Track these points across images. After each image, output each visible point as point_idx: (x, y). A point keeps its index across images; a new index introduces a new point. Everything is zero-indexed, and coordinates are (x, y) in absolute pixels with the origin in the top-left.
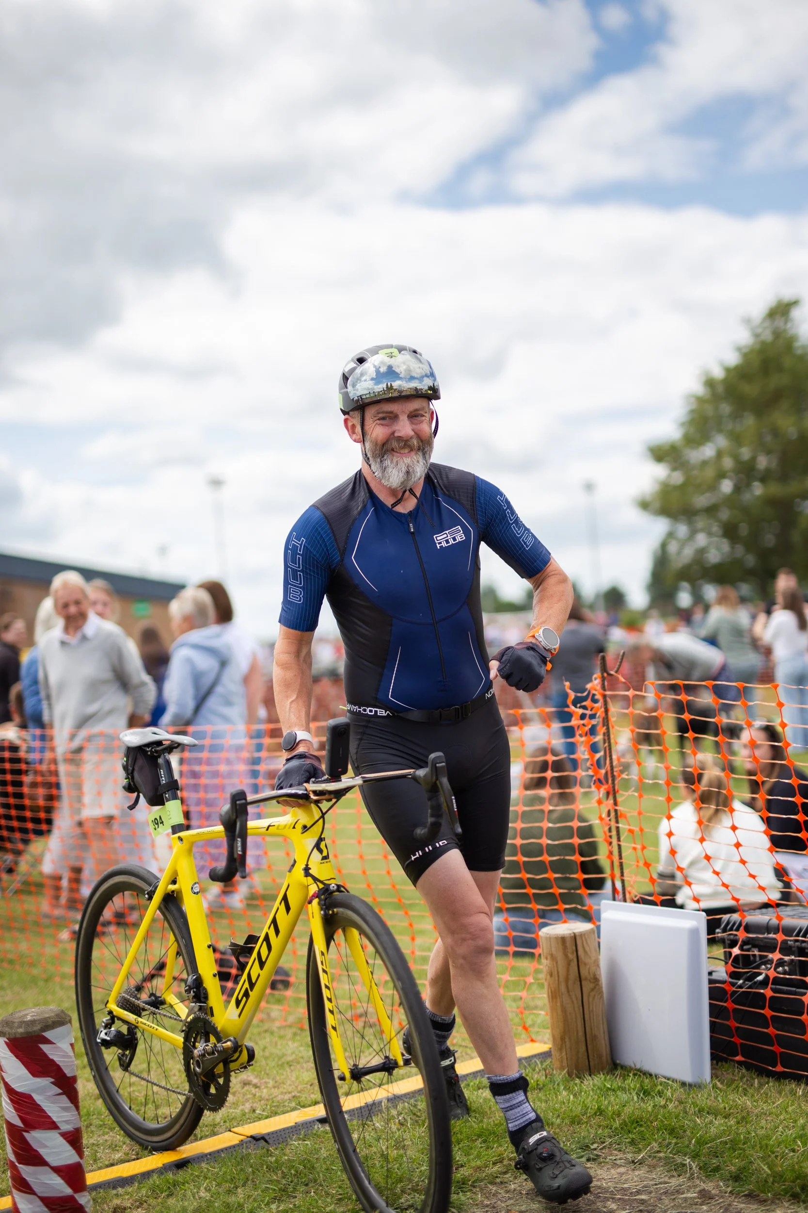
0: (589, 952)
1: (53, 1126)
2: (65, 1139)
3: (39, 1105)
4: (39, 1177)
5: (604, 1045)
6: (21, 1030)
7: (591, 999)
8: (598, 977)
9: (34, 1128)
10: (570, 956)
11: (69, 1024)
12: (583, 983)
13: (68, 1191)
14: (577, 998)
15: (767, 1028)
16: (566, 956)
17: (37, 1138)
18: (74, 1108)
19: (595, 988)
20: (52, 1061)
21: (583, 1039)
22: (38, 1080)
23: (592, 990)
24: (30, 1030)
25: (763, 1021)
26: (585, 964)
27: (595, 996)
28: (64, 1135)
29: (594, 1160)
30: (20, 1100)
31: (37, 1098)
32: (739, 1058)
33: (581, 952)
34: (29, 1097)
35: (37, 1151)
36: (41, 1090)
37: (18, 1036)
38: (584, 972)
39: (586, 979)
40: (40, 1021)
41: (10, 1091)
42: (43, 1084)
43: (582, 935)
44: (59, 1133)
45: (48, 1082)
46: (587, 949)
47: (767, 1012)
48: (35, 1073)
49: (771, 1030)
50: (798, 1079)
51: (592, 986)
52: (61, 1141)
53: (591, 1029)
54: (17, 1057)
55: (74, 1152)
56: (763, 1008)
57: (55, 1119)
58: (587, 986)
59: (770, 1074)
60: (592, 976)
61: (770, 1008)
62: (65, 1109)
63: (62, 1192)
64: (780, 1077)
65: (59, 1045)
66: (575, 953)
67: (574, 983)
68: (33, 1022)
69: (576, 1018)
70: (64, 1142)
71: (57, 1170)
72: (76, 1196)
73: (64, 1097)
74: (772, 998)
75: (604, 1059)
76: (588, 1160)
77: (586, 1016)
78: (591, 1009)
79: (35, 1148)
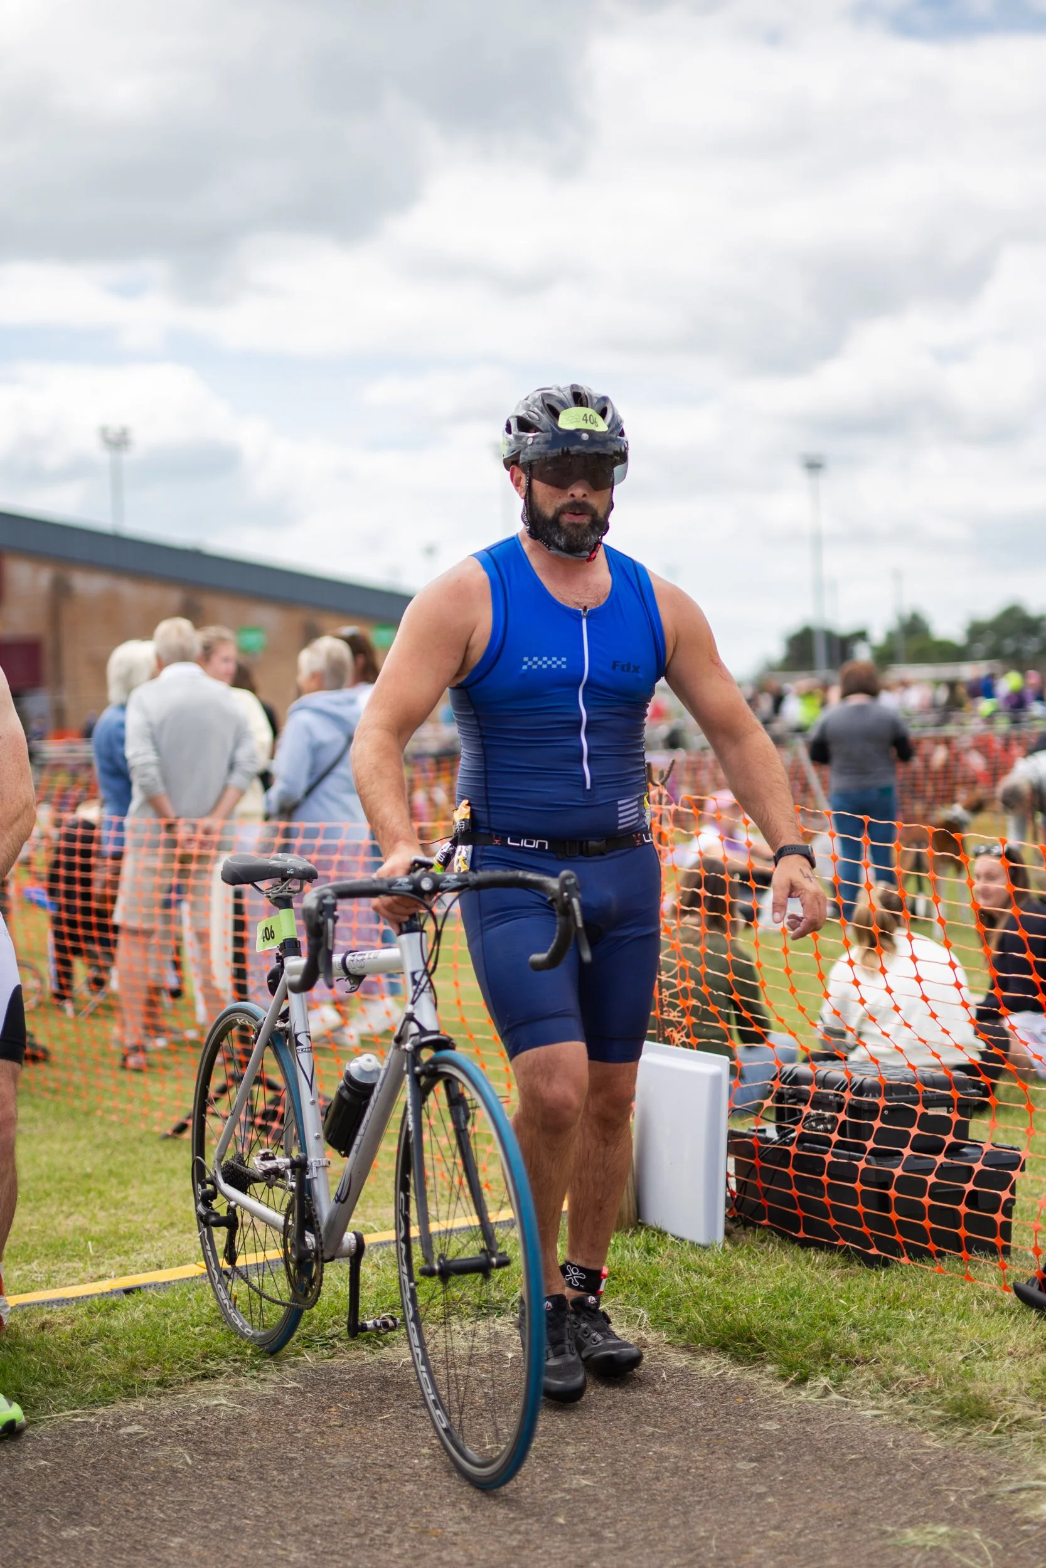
15: (790, 1189)
25: (785, 1181)
32: (765, 1222)
47: (791, 1171)
49: (794, 1192)
50: (820, 1247)
56: (786, 1167)
59: (794, 1240)
61: (794, 1167)
64: (804, 1244)
74: (796, 1155)
75: (627, 1215)
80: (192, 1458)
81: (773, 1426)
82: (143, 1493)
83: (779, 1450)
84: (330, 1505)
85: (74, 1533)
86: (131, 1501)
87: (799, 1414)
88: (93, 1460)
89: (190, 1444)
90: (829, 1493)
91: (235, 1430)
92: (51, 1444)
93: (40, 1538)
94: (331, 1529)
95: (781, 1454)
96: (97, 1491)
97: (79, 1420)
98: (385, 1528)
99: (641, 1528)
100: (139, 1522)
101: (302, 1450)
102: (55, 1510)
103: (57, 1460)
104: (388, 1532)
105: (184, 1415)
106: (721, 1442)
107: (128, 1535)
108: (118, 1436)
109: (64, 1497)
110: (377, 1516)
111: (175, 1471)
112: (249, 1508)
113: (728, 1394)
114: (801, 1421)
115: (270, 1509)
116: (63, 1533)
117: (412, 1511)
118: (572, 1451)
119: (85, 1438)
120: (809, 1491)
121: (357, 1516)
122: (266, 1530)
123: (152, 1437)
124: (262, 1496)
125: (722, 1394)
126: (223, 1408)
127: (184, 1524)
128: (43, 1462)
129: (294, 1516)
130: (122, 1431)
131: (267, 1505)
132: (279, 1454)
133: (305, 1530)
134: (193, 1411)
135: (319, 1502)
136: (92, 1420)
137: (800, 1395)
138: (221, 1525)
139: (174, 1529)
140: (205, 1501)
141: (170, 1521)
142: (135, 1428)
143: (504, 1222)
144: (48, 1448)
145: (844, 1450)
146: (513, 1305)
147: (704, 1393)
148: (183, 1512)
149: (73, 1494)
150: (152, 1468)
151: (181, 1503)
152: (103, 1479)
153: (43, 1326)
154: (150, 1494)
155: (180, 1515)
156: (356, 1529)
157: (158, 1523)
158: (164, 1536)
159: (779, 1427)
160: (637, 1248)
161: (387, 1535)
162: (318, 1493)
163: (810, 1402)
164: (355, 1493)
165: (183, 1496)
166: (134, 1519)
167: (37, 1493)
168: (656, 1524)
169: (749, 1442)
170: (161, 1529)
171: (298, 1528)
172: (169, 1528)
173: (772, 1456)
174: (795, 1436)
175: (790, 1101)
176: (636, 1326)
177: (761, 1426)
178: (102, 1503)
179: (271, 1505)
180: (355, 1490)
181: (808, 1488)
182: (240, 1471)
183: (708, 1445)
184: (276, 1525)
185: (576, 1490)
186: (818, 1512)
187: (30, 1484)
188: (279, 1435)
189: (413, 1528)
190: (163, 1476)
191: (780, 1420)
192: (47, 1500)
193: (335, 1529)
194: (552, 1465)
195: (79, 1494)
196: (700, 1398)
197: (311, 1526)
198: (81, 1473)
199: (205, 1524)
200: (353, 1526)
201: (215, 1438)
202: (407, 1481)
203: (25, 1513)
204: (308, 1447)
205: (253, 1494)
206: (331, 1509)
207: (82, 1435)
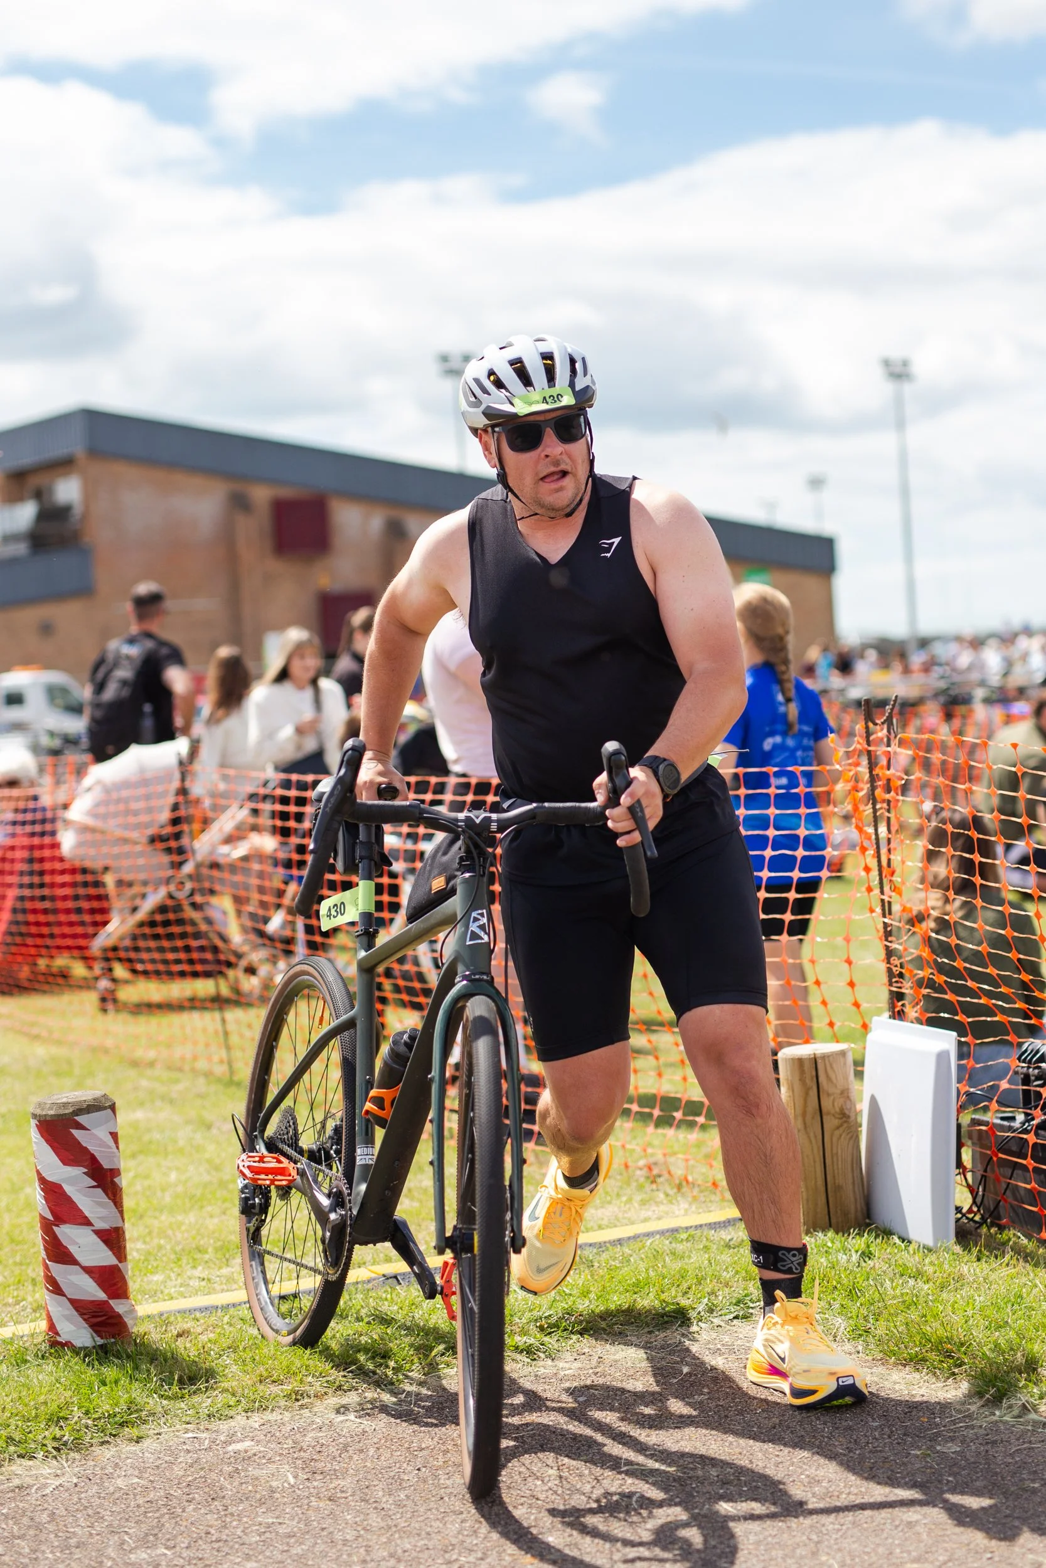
0: (835, 1081)
1: (87, 1222)
2: (99, 1237)
3: (70, 1197)
4: (69, 1277)
5: (852, 1199)
6: (52, 1112)
7: (835, 1139)
8: (847, 1112)
9: (64, 1222)
10: (808, 1081)
11: (109, 1111)
12: (825, 1117)
13: (101, 1296)
14: (816, 1137)
16: (802, 1080)
17: (67, 1233)
18: (112, 1204)
19: (841, 1125)
20: (86, 1148)
21: (823, 1189)
22: (69, 1169)
23: (838, 1128)
24: (61, 1112)
25: (1024, 1174)
26: (829, 1095)
27: (841, 1136)
28: (98, 1233)
29: (745, 1317)
30: (53, 1192)
31: (68, 1189)
33: (822, 1078)
34: (59, 1187)
35: (66, 1248)
36: (71, 1181)
37: (48, 1118)
38: (826, 1104)
39: (828, 1113)
40: (73, 1104)
41: (42, 1180)
42: (73, 1174)
43: (825, 1057)
44: (93, 1231)
45: (80, 1172)
46: (833, 1077)
47: (1029, 1162)
48: (66, 1162)
49: (1032, 1186)
51: (836, 1122)
52: (95, 1238)
53: (834, 1177)
54: (47, 1141)
55: (110, 1253)
56: (1025, 1158)
57: (87, 1214)
58: (830, 1123)
60: (838, 1110)
61: (1032, 1158)
62: (100, 1204)
63: (95, 1295)
65: (94, 1131)
66: (815, 1079)
67: (813, 1118)
68: (65, 1105)
69: (815, 1162)
70: (98, 1240)
71: (88, 1270)
72: (111, 1302)
73: (99, 1190)
75: (852, 1216)
76: (736, 1317)
77: (827, 1161)
78: (834, 1151)
79: (65, 1244)
80: (295, 1477)
81: (953, 1448)
82: (232, 1514)
83: (950, 1475)
84: (429, 1529)
85: (144, 1556)
86: (216, 1523)
87: (987, 1435)
88: (190, 1478)
89: (300, 1462)
90: (990, 1522)
91: (353, 1448)
92: (151, 1460)
93: (105, 1561)
94: (420, 1555)
95: (950, 1479)
96: (184, 1511)
97: (190, 1435)
98: (480, 1555)
99: (762, 1558)
100: (216, 1545)
101: (419, 1470)
102: (131, 1531)
103: (151, 1478)
104: (482, 1559)
105: (303, 1431)
106: (887, 1465)
107: (200, 1559)
108: (225, 1453)
109: (146, 1517)
110: (475, 1542)
111: (273, 1491)
112: (339, 1531)
113: (913, 1414)
114: (987, 1443)
115: (362, 1532)
116: (131, 1556)
117: (515, 1537)
118: (715, 1474)
119: (191, 1454)
120: (968, 1520)
121: (454, 1541)
122: (349, 1555)
123: (261, 1455)
124: (358, 1519)
125: (906, 1414)
126: (348, 1424)
127: (264, 1548)
128: (136, 1480)
129: (385, 1540)
130: (230, 1448)
131: (359, 1528)
132: (392, 1474)
133: (391, 1555)
134: (314, 1426)
135: (417, 1526)
136: (204, 1435)
137: (994, 1415)
138: (302, 1549)
139: (251, 1553)
140: (294, 1523)
141: (250, 1545)
142: (247, 1444)
143: (719, 1223)
144: (147, 1465)
145: (1024, 1476)
146: (699, 1313)
147: (887, 1411)
148: (268, 1535)
149: (157, 1515)
150: (250, 1488)
151: (269, 1526)
152: (194, 1499)
153: (179, 1335)
154: (238, 1515)
155: (263, 1538)
156: (447, 1556)
157: (237, 1546)
158: (238, 1560)
159: (958, 1449)
160: (857, 1252)
161: (478, 1562)
162: (419, 1516)
163: (1006, 1423)
164: (460, 1516)
165: (273, 1518)
166: (212, 1542)
167: (119, 1513)
168: (780, 1553)
169: (917, 1466)
170: (237, 1552)
171: (385, 1554)
172: (247, 1551)
173: (940, 1482)
174: (972, 1460)
175: (1036, 1083)
176: (831, 1338)
177: (938, 1448)
178: (185, 1523)
179: (364, 1529)
180: (462, 1513)
181: (967, 1516)
182: (343, 1492)
183: (871, 1468)
184: (362, 1550)
185: (705, 1516)
186: (968, 1545)
187: (115, 1504)
188: (399, 1453)
189: (510, 1555)
190: (258, 1496)
191: (963, 1442)
192: (127, 1520)
193: (426, 1554)
194: (688, 1489)
195: (163, 1515)
196: (879, 1417)
197: (400, 1551)
198: (172, 1492)
199: (286, 1548)
200: (446, 1552)
201: (328, 1456)
202: (522, 1504)
203: (98, 1535)
204: (425, 1467)
205: (349, 1517)
206: (428, 1534)
207: (188, 1451)
